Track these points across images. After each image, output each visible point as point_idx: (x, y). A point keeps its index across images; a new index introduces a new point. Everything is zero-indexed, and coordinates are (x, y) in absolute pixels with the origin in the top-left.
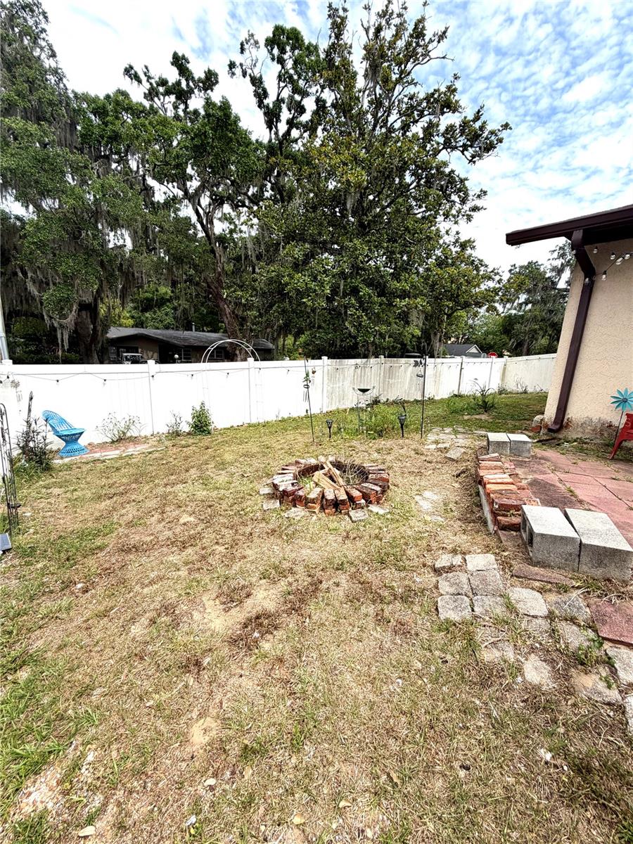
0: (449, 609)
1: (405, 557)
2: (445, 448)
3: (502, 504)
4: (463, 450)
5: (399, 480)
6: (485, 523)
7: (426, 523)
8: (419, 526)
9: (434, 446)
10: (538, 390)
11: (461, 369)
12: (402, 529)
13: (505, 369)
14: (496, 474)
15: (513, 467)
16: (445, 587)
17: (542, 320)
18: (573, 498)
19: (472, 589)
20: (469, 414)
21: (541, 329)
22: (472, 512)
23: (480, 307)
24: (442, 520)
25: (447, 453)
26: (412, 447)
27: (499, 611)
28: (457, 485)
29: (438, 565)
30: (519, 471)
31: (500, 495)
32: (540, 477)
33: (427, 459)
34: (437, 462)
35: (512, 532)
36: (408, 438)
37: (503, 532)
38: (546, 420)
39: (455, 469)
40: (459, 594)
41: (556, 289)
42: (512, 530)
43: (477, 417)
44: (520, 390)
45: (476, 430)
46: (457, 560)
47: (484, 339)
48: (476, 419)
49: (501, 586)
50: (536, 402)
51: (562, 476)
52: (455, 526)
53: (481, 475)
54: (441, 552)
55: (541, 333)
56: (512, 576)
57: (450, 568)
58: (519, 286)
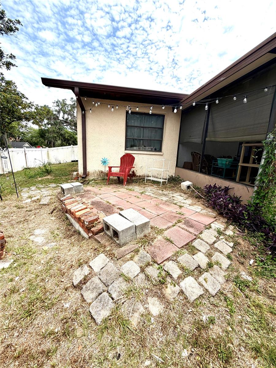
0: (100, 311)
1: (48, 294)
2: (38, 199)
3: (90, 221)
4: (49, 197)
5: (11, 231)
6: (79, 233)
7: (46, 252)
8: (43, 258)
9: (29, 200)
10: (65, 162)
11: (25, 154)
12: (32, 268)
13: (48, 154)
14: (76, 206)
15: (80, 199)
16: (89, 296)
17: (57, 133)
18: (110, 205)
19: (104, 284)
20: (40, 177)
21: (58, 136)
22: (69, 230)
23: (29, 121)
24: (55, 244)
25: (39, 202)
26: (13, 205)
27: (124, 286)
28: (53, 218)
29: (76, 283)
30: (84, 200)
31: (86, 217)
32: (93, 200)
33: (28, 209)
34: (35, 209)
35: (101, 234)
36: (6, 200)
37: (96, 236)
38: (80, 174)
39: (48, 210)
40: (100, 294)
41: (59, 120)
42: (100, 233)
43: (46, 177)
44: (58, 163)
45: (49, 185)
46: (86, 270)
47: (31, 140)
48: (46, 179)
49: (117, 270)
50: (68, 167)
51: (100, 196)
52: (64, 243)
53: (69, 209)
54: (71, 271)
55: (58, 138)
56: (118, 259)
57: (85, 279)
58: (47, 113)
